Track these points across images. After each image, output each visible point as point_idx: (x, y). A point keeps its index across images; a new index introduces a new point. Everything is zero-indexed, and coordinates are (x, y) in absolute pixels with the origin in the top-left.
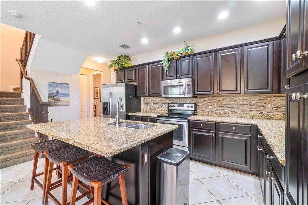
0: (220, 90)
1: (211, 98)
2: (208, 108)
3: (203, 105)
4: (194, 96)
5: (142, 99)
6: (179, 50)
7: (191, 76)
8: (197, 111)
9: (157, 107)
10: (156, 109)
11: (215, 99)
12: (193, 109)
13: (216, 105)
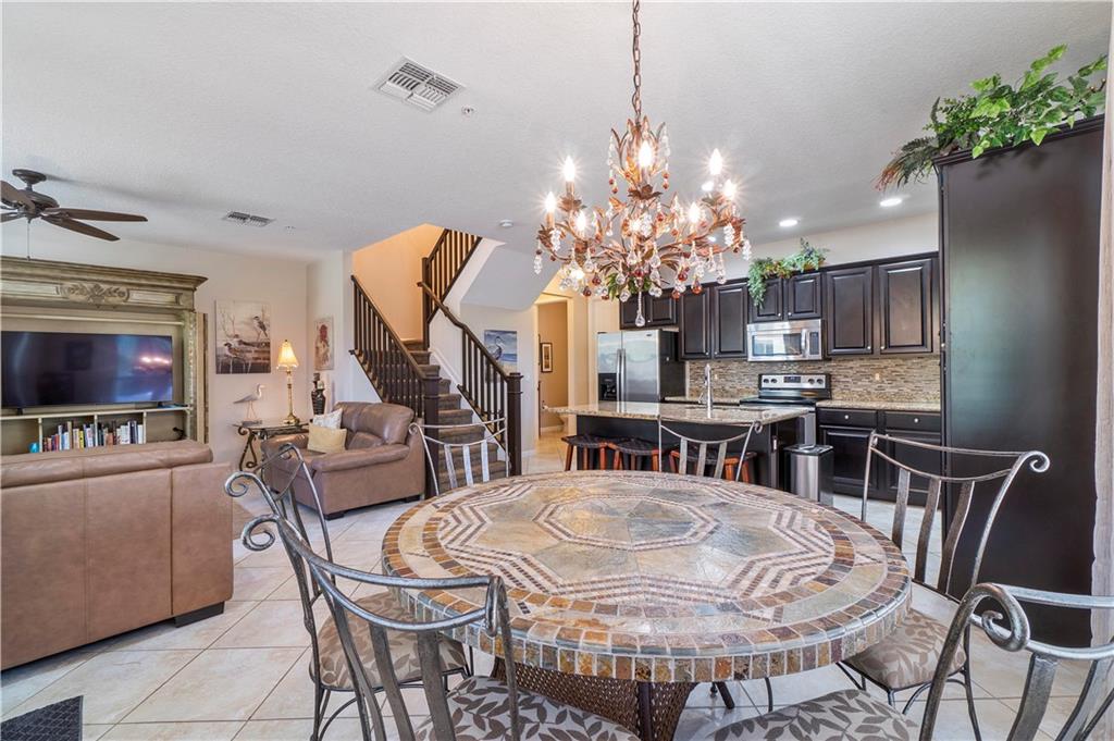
0: (888, 345)
1: (866, 363)
2: (859, 383)
3: (846, 377)
4: (827, 358)
5: (688, 365)
6: (790, 257)
7: (819, 314)
8: (834, 391)
9: (730, 384)
10: (727, 388)
11: (877, 364)
12: (823, 386)
13: (877, 377)
